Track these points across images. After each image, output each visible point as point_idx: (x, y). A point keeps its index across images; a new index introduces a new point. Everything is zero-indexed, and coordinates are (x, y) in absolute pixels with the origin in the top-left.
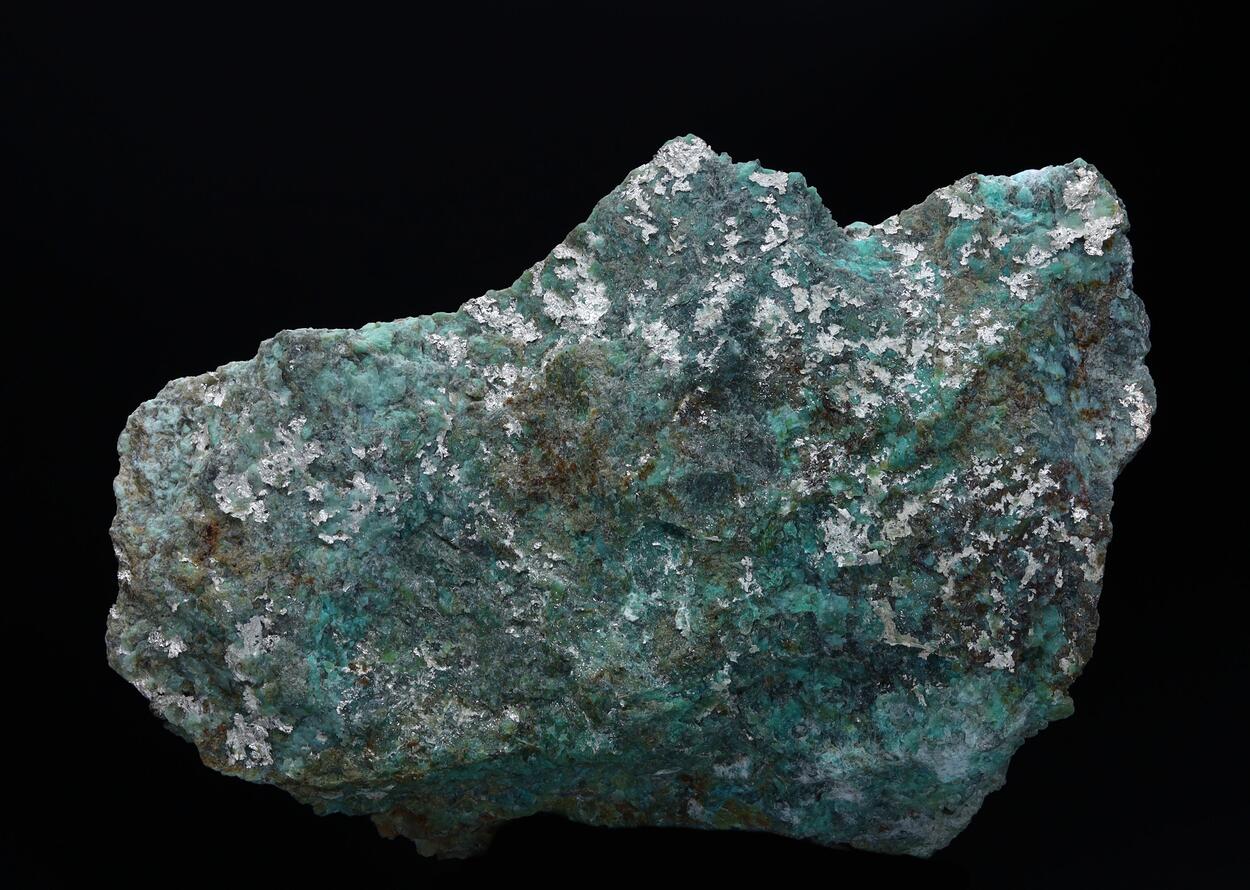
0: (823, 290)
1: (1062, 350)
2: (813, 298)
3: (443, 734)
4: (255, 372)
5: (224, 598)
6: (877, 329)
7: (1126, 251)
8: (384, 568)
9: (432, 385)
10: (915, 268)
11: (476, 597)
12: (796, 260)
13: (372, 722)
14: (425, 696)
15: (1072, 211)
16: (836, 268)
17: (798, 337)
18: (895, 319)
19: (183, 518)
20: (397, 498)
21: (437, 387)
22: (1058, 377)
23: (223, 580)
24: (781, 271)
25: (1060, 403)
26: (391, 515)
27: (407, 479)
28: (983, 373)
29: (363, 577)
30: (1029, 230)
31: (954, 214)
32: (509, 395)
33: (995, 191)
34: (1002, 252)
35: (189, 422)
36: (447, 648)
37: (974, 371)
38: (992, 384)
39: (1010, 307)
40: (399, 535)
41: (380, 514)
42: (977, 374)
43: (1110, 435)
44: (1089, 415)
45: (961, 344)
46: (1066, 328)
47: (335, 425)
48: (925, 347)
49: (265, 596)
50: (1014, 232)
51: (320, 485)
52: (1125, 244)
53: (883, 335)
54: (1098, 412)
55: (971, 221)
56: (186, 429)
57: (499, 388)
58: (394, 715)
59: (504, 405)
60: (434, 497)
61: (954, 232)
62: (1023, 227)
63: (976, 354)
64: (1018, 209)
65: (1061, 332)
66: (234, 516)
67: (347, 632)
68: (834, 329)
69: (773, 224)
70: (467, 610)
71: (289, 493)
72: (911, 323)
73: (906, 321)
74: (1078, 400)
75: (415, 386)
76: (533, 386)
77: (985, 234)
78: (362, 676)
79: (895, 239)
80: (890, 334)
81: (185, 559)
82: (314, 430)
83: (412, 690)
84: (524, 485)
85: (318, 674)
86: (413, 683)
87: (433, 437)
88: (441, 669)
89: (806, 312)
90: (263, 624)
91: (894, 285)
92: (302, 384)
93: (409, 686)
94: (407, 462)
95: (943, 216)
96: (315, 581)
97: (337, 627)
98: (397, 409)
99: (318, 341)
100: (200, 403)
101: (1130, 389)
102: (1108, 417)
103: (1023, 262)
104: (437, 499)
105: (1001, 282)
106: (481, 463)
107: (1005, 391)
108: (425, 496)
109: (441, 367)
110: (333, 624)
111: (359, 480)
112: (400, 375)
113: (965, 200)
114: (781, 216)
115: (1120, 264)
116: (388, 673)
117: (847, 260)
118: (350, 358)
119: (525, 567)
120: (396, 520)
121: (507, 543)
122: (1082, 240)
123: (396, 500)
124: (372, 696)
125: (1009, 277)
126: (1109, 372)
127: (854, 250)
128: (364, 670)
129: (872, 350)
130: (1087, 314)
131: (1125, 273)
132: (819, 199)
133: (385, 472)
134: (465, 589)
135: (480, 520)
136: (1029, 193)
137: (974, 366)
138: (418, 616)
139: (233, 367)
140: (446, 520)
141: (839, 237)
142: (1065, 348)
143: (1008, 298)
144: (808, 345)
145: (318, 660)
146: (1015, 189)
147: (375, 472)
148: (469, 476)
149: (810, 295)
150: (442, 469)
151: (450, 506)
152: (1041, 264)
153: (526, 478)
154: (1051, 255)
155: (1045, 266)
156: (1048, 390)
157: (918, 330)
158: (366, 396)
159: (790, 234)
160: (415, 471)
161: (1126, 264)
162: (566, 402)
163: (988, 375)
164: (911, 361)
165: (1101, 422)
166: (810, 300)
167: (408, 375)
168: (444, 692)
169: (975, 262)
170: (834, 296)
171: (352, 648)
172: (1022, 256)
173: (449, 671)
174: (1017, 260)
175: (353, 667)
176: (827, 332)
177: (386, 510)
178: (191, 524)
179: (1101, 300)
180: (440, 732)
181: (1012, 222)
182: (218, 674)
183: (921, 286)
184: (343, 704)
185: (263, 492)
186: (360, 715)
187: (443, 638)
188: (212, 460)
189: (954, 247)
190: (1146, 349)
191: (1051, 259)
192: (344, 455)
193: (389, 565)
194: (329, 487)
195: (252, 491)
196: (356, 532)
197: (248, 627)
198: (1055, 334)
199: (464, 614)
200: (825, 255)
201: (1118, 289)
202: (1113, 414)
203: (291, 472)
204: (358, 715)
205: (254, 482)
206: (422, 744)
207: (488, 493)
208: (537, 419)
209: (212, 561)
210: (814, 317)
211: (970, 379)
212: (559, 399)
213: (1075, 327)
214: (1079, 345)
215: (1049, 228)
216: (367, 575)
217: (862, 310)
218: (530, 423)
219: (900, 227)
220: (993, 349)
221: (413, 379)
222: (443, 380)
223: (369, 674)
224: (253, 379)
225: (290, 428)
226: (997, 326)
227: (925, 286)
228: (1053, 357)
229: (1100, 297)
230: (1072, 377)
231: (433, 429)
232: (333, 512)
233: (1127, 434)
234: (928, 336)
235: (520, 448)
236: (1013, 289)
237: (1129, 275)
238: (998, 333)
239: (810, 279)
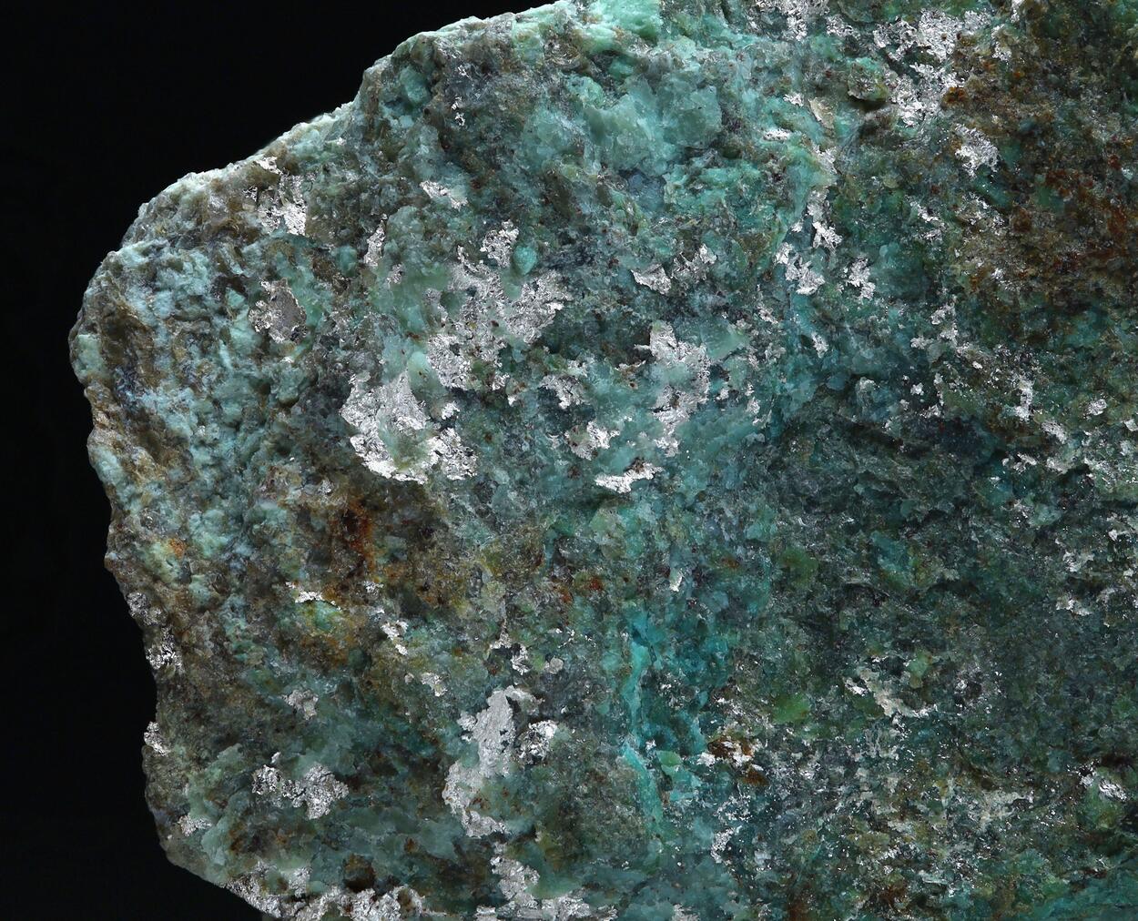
3: (955, 855)
4: (366, 140)
5: (422, 667)
8: (745, 518)
9: (770, 92)
11: (970, 543)
13: (796, 864)
14: (893, 781)
19: (284, 505)
20: (753, 360)
21: (782, 94)
23: (404, 625)
26: (745, 401)
27: (765, 314)
29: (705, 549)
32: (951, 82)
35: (238, 284)
36: (916, 664)
40: (761, 437)
41: (721, 404)
47: (587, 231)
49: (505, 642)
51: (575, 369)
56: (235, 299)
57: (922, 69)
58: (832, 837)
59: (943, 108)
60: (830, 341)
66: (401, 478)
67: (692, 676)
70: (951, 575)
71: (511, 400)
75: (738, 103)
76: (1003, 53)
78: (746, 765)
81: (307, 596)
82: (541, 250)
83: (861, 773)
84: (1033, 277)
85: (653, 785)
86: (858, 758)
87: (801, 208)
88: (915, 714)
90: (513, 703)
92: (492, 152)
93: (851, 766)
94: (760, 279)
96: (605, 583)
97: (667, 668)
98: (713, 164)
99: (506, 48)
100: (253, 234)
104: (837, 345)
106: (922, 247)
108: (807, 342)
109: (781, 47)
110: (658, 665)
111: (661, 341)
112: (702, 86)
116: (796, 744)
118: (581, 71)
119: (1077, 460)
120: (756, 411)
121: (1022, 413)
123: (749, 367)
124: (776, 806)
128: (745, 751)
133: (717, 310)
134: (934, 530)
135: (945, 373)
138: (838, 606)
139: (306, 135)
140: (864, 384)
145: (642, 750)
147: (695, 315)
148: (896, 279)
150: (834, 276)
151: (867, 353)
153: (1034, 261)
158: (639, 150)
160: (779, 295)
162: (1094, 78)
167: (717, 81)
168: (934, 764)
171: (706, 708)
173: (933, 716)
175: (718, 749)
177: (733, 393)
178: (303, 514)
180: (946, 853)
182: (429, 831)
184: (722, 840)
185: (449, 409)
186: (766, 856)
187: (906, 646)
188: (323, 363)
192: (620, 291)
193: (753, 508)
194: (599, 369)
195: (428, 413)
196: (671, 454)
197: (484, 717)
199: (944, 585)
203: (501, 352)
204: (761, 857)
205: (424, 393)
206: (913, 888)
207: (951, 308)
208: (1034, 127)
209: (370, 587)
212: (1074, 74)
216: (714, 544)
218: (1019, 139)
221: (734, 90)
222: (792, 75)
223: (758, 758)
224: (367, 159)
225: (484, 256)
231: (801, 192)
232: (619, 423)
235: (1000, 195)
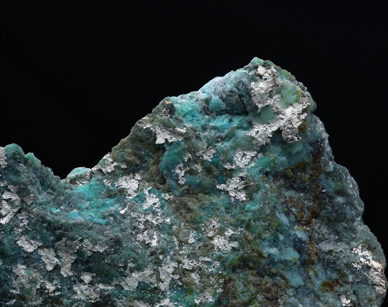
0: (66, 245)
1: (290, 235)
2: (60, 254)
6: (125, 267)
7: (320, 127)
10: (141, 199)
12: (34, 225)
15: (263, 108)
16: (73, 222)
17: (57, 294)
18: (137, 253)
22: (294, 262)
24: (23, 238)
25: (302, 283)
28: (230, 280)
30: (229, 136)
31: (160, 140)
33: (190, 109)
34: (212, 163)
37: (221, 281)
38: (240, 286)
39: (235, 211)
42: (225, 283)
43: (354, 298)
44: (329, 286)
45: (202, 259)
46: (287, 214)
48: (170, 270)
50: (218, 142)
52: (316, 122)
53: (132, 271)
54: (337, 281)
55: (178, 143)
61: (165, 158)
62: (223, 135)
63: (218, 264)
64: (214, 118)
65: (284, 219)
68: (87, 278)
69: (4, 197)
72: (152, 254)
73: (148, 252)
74: (316, 275)
77: (193, 150)
79: (114, 176)
80: (139, 269)
89: (57, 268)
91: (127, 221)
95: (149, 144)
101: (358, 251)
102: (347, 282)
103: (234, 167)
105: (220, 191)
107: (252, 289)
113: (166, 126)
114: (10, 187)
115: (318, 141)
117: (79, 209)
122: (279, 132)
125: (225, 183)
126: (336, 241)
127: (81, 197)
129: (126, 288)
130: (302, 194)
131: (324, 149)
132: (38, 162)
136: (220, 101)
137: (221, 276)
141: (65, 188)
142: (293, 232)
143: (230, 203)
144: (68, 298)
146: (207, 101)
149: (56, 252)
152: (249, 163)
154: (256, 152)
155: (253, 164)
156: (288, 276)
157: (161, 257)
159: (22, 201)
161: (323, 140)
163: (234, 281)
164: (163, 287)
165: (342, 289)
166: (57, 257)
169: (192, 178)
170: (78, 247)
172: (231, 162)
174: (228, 166)
176: (82, 281)
179: (310, 178)
181: (213, 132)
183: (151, 215)
189: (169, 170)
190: (361, 209)
191: (256, 155)
198: (280, 224)
200: (58, 210)
201: (322, 164)
202: (351, 278)
210: (65, 272)
211: (220, 290)
213: (294, 210)
214: (303, 225)
215: (245, 129)
217: (107, 253)
219: (115, 164)
220: (232, 256)
226: (230, 232)
227: (154, 213)
228: (285, 244)
229: (307, 176)
230: (306, 257)
233: (368, 292)
234: (171, 259)
236: (233, 194)
237: (328, 149)
238: (231, 239)
239: (52, 238)
